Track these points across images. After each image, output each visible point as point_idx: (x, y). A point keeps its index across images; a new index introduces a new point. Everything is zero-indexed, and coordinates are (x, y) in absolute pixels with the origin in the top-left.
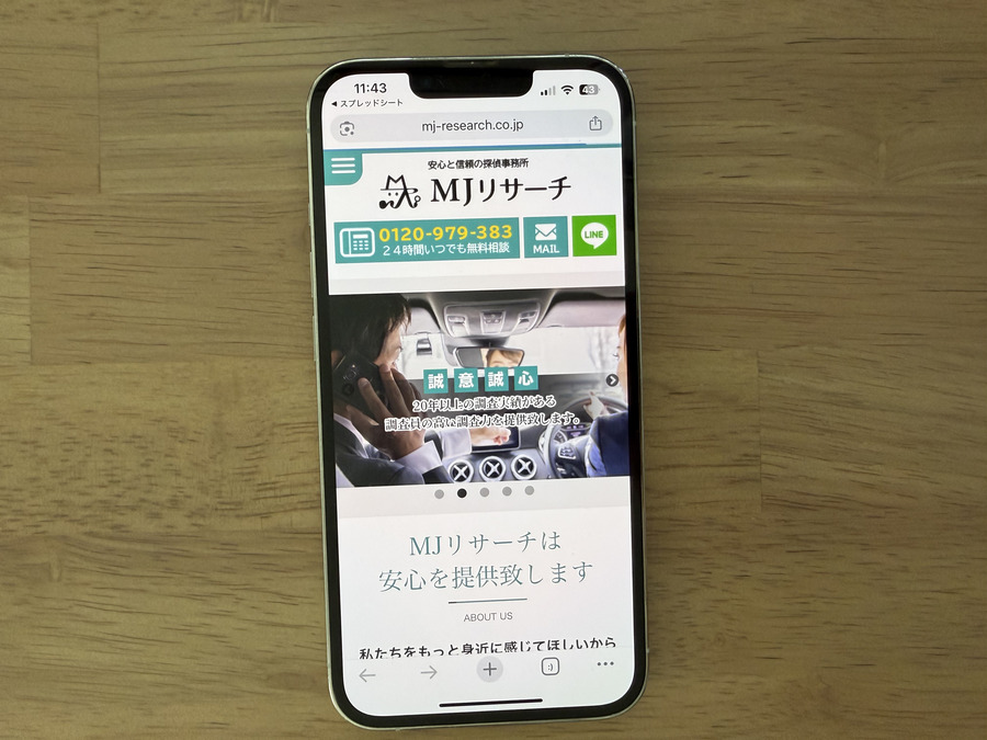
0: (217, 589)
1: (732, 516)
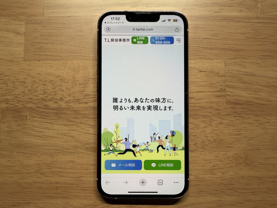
0: (73, 123)
1: (218, 106)
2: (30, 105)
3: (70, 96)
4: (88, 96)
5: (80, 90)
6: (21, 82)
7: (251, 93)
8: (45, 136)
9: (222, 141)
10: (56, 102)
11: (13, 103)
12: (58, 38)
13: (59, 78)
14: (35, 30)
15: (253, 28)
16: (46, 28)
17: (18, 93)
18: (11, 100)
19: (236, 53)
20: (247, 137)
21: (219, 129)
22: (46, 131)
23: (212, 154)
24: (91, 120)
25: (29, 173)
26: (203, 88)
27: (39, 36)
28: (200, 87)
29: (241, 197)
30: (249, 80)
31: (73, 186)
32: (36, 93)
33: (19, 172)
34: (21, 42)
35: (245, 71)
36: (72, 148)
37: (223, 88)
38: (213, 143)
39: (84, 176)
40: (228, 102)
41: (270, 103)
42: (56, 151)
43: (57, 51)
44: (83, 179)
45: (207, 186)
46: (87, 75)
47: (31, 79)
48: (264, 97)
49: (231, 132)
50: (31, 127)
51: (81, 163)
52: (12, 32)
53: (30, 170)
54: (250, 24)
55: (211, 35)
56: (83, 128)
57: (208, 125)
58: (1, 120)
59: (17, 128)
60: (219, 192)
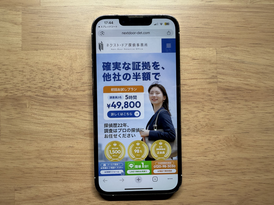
2: (29, 93)
3: (67, 84)
4: (85, 84)
5: (78, 78)
6: (20, 71)
7: (241, 80)
8: (44, 123)
9: (213, 125)
10: (55, 91)
11: (12, 91)
12: (55, 27)
13: (56, 67)
14: (32, 20)
15: (243, 17)
16: (43, 18)
17: (17, 81)
18: (9, 89)
19: (227, 41)
20: (237, 121)
21: (210, 114)
22: (45, 118)
23: (205, 138)
24: (89, 107)
25: (30, 159)
26: (196, 75)
27: (36, 26)
28: (192, 74)
29: (232, 177)
30: (239, 67)
31: (72, 170)
32: (34, 82)
33: (20, 158)
34: (18, 32)
35: (235, 58)
36: (71, 134)
37: (214, 75)
38: (205, 128)
39: (83, 160)
40: (219, 88)
41: (259, 88)
42: (56, 138)
43: (54, 41)
44: (82, 164)
45: (200, 167)
46: (84, 64)
47: (30, 68)
48: (253, 83)
49: (222, 117)
50: (30, 114)
51: (80, 148)
52: (9, 22)
53: (30, 156)
54: (241, 13)
55: (203, 24)
56: (81, 115)
57: (200, 111)
58: (1, 109)
59: (17, 116)
60: (211, 173)
